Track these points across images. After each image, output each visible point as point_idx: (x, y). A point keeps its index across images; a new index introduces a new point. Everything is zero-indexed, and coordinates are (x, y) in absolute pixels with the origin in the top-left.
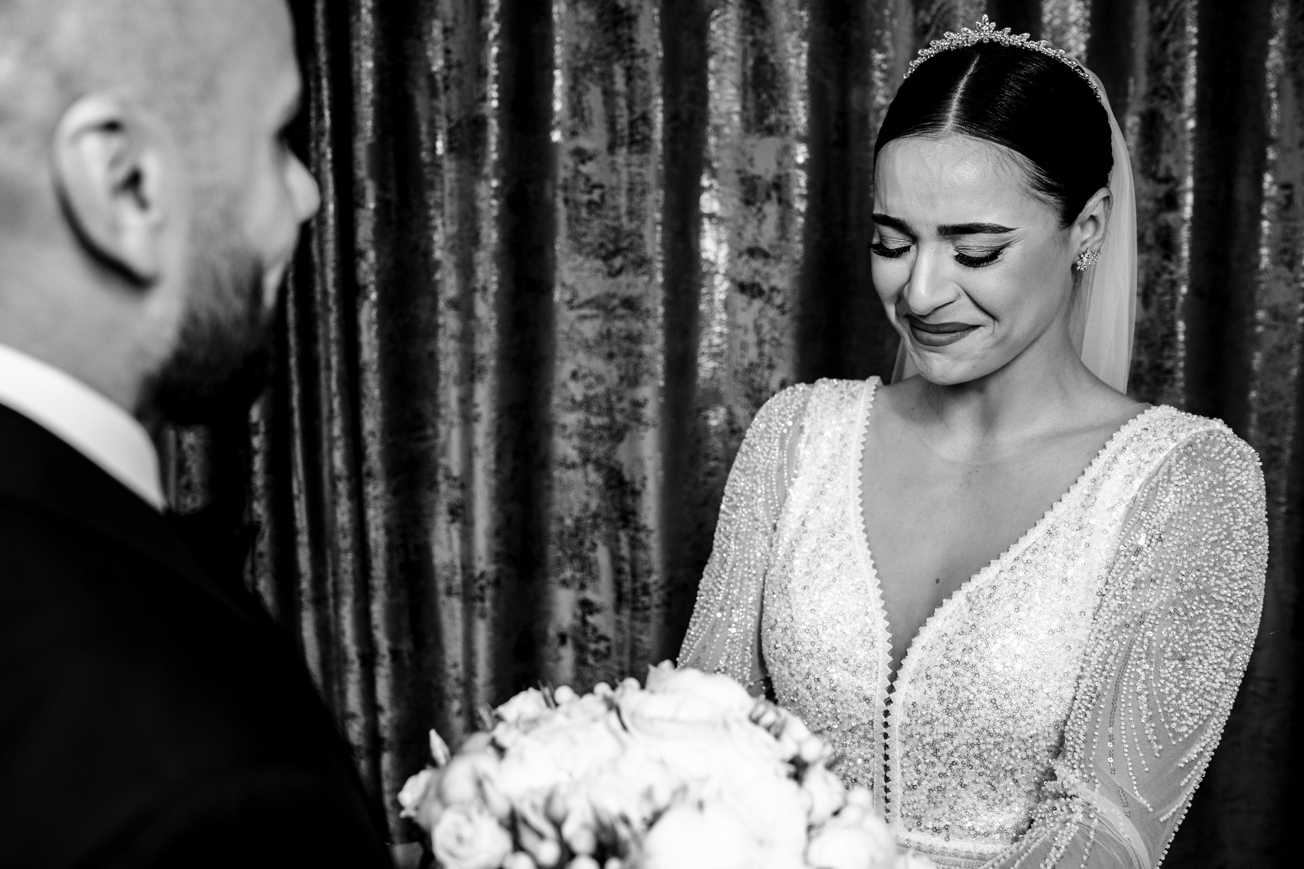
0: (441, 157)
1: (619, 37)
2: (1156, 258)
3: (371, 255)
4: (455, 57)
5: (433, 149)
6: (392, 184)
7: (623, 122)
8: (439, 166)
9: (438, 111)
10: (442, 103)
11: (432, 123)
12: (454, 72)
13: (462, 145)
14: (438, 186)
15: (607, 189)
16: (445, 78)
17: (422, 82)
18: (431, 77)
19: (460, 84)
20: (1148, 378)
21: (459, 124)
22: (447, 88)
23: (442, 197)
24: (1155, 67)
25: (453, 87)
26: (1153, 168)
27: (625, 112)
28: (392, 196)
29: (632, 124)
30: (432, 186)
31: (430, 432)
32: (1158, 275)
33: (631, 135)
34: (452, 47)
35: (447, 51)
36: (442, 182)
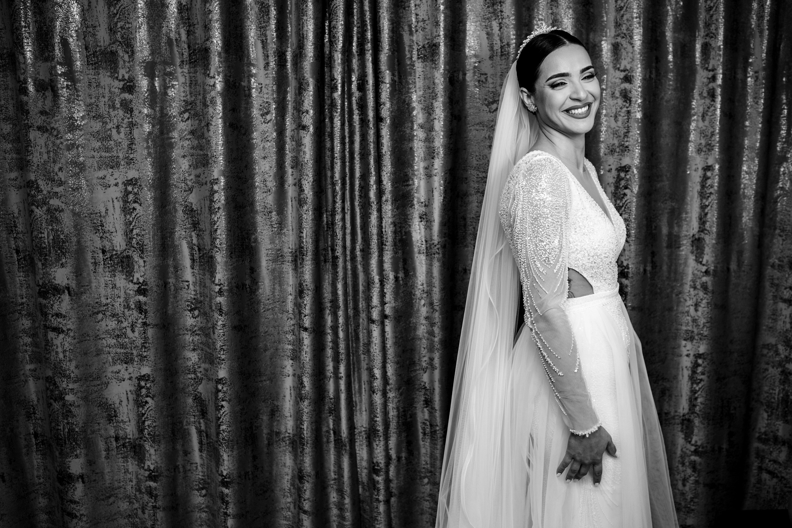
0: (414, 62)
1: (495, 10)
2: (708, 101)
3: (388, 105)
4: (421, 18)
5: (411, 58)
6: (396, 74)
7: (497, 47)
8: (414, 66)
9: (413, 41)
10: (414, 38)
11: (410, 46)
12: (421, 24)
13: (425, 56)
14: (413, 74)
15: (489, 75)
16: (416, 26)
17: (406, 28)
18: (410, 26)
19: (424, 29)
20: (704, 149)
21: (424, 47)
22: (417, 31)
23: (415, 79)
24: (707, 25)
25: (420, 30)
26: (707, 66)
27: (499, 42)
28: (396, 79)
29: (502, 47)
30: (411, 74)
31: (411, 182)
32: (709, 108)
33: (502, 52)
34: (419, 13)
35: (417, 15)
36: (415, 72)
